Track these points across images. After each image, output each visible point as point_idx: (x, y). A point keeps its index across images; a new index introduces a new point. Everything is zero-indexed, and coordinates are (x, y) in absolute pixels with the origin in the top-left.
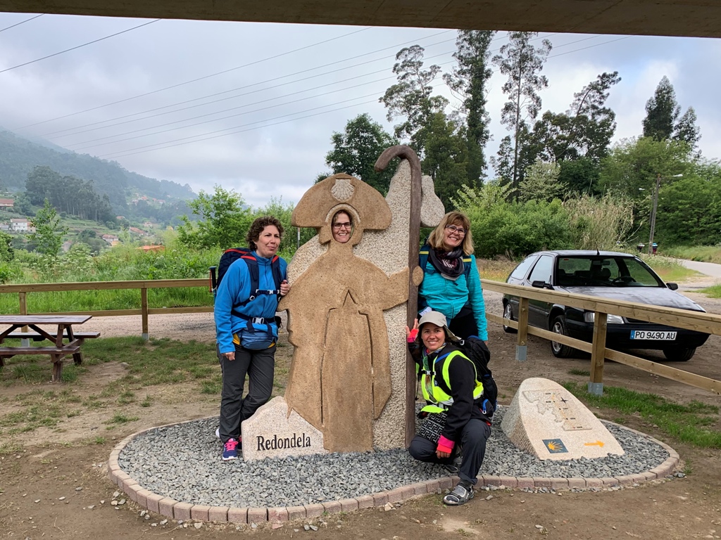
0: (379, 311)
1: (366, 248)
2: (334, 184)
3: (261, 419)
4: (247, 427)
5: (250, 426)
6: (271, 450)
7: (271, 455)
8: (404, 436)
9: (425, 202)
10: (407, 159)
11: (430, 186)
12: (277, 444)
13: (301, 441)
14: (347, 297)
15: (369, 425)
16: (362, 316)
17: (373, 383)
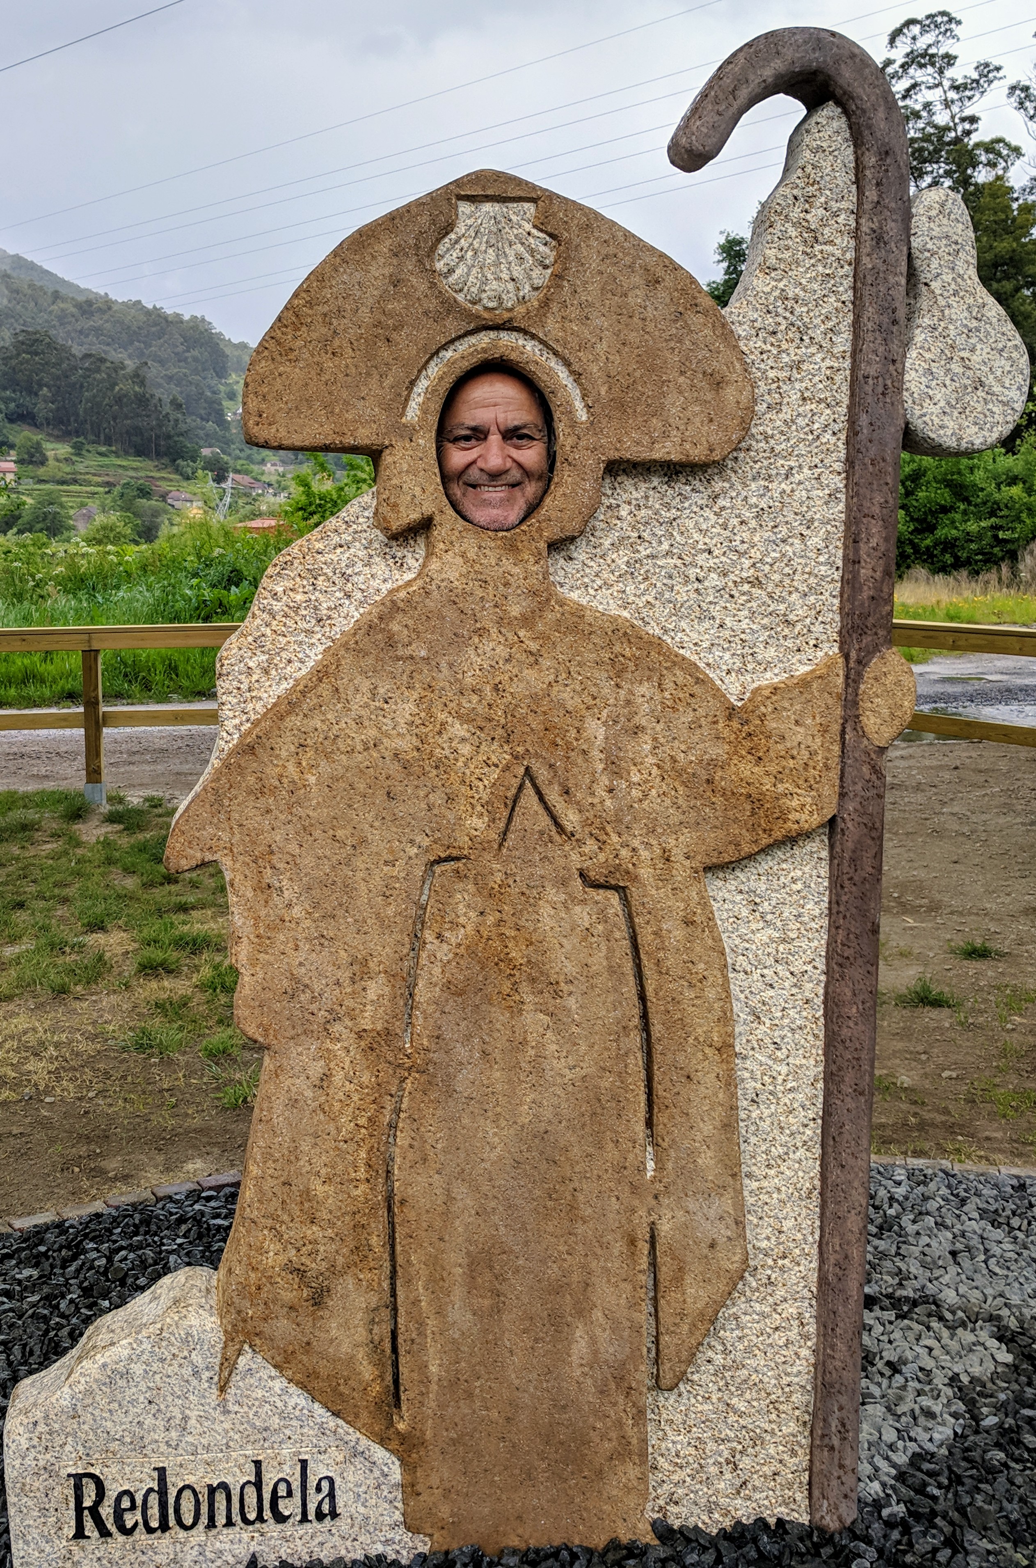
0: (685, 870)
1: (621, 558)
2: (448, 228)
3: (89, 1392)
4: (21, 1430)
5: (35, 1424)
6: (140, 1534)
7: (144, 1558)
8: (805, 1464)
9: (927, 321)
10: (838, 103)
11: (956, 243)
12: (171, 1511)
13: (290, 1494)
14: (522, 802)
15: (630, 1422)
16: (600, 895)
17: (653, 1223)
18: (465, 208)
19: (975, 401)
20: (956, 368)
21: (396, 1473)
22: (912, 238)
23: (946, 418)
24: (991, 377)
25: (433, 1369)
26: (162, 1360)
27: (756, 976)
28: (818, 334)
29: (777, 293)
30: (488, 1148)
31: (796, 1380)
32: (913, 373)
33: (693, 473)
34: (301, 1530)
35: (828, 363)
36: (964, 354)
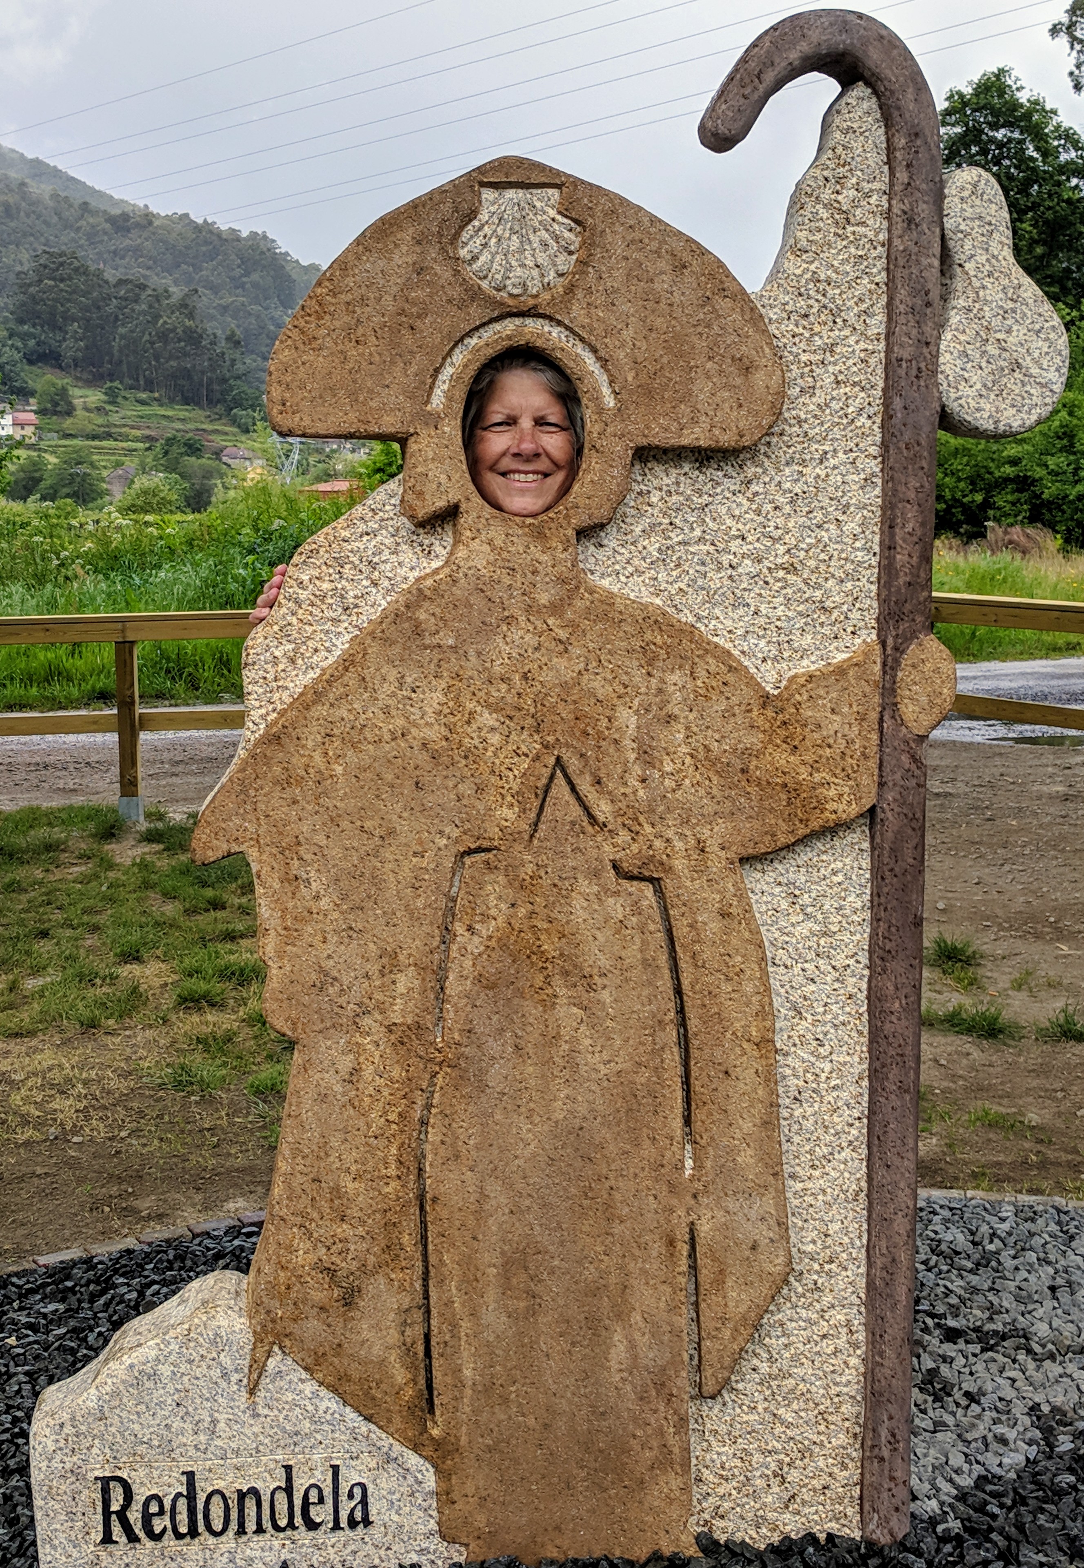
0: (721, 862)
2: (472, 215)
3: (116, 1394)
4: (47, 1431)
5: (62, 1425)
6: (169, 1540)
8: (856, 1478)
9: (961, 303)
10: (868, 84)
11: (990, 224)
12: (200, 1516)
13: (321, 1500)
14: (553, 792)
15: (672, 1430)
16: (633, 887)
17: (692, 1223)
18: (488, 195)
19: (1012, 382)
20: (993, 350)
21: (430, 1481)
22: (945, 219)
23: (982, 401)
24: (1028, 359)
25: (467, 1373)
26: (190, 1362)
27: (797, 970)
28: (851, 317)
29: (808, 276)
30: (522, 1145)
31: (845, 1390)
32: (948, 355)
33: (725, 459)
34: (334, 1538)
35: (862, 345)
36: (999, 336)
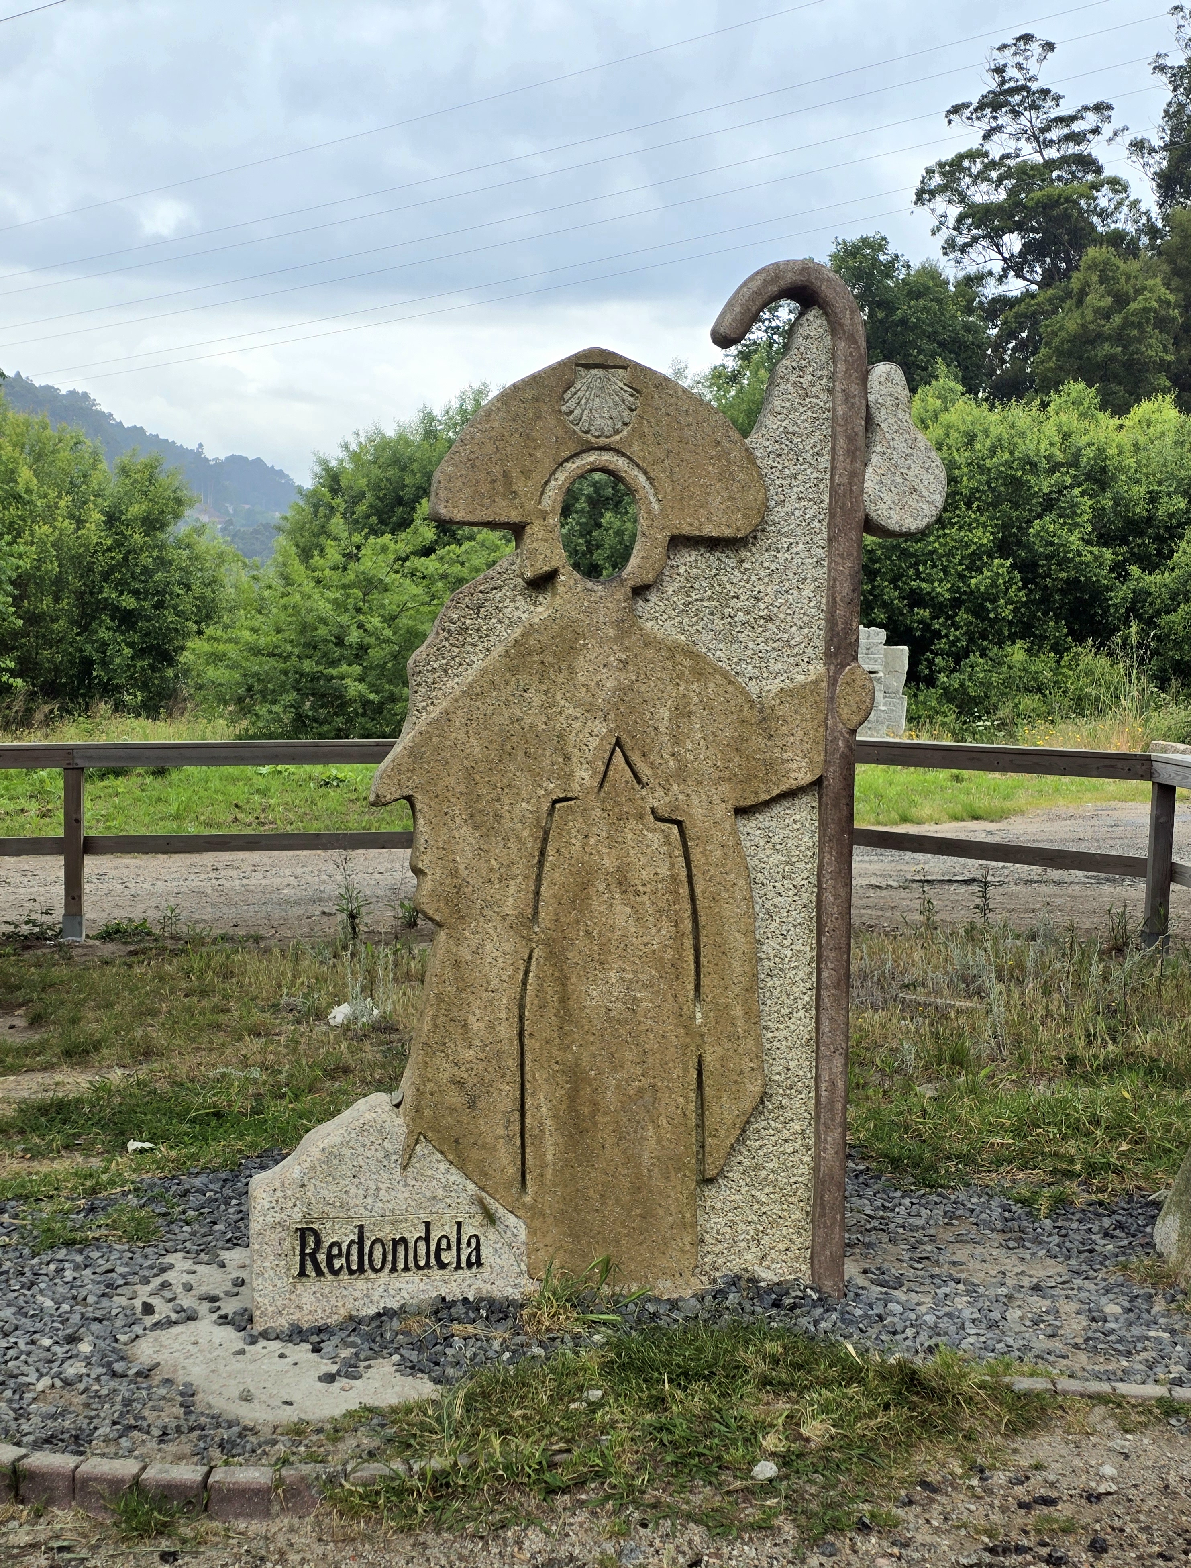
0: (722, 811)
1: (680, 601)
2: (571, 384)
3: (313, 1168)
4: (265, 1195)
5: (275, 1190)
6: (344, 1276)
7: (345, 1293)
9: (878, 449)
10: (821, 307)
11: (898, 398)
12: (366, 1257)
13: (449, 1247)
14: (614, 760)
15: (685, 1201)
16: (664, 826)
17: (700, 1056)
18: (581, 372)
19: (911, 501)
20: (899, 480)
21: (523, 1235)
22: (868, 395)
23: (891, 512)
24: (921, 485)
25: (549, 1157)
26: (364, 1146)
27: (770, 887)
28: (808, 456)
29: (781, 429)
31: (801, 1179)
32: (870, 482)
33: (727, 546)
34: (456, 1275)
35: (815, 475)
36: (902, 470)
